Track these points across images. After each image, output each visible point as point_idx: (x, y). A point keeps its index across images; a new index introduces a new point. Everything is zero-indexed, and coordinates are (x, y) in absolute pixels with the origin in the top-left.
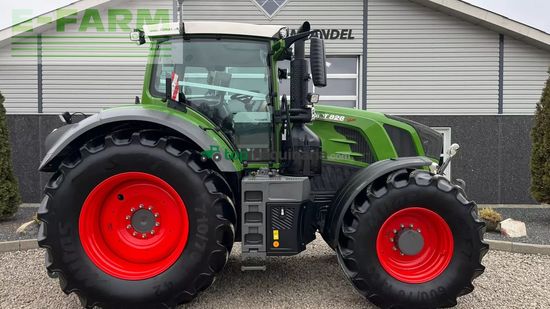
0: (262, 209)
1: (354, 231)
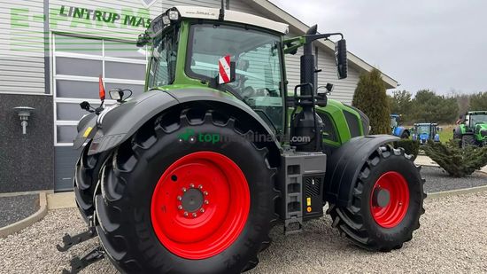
0: (300, 181)
1: (361, 192)
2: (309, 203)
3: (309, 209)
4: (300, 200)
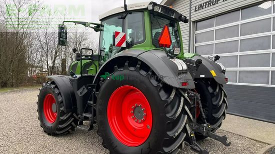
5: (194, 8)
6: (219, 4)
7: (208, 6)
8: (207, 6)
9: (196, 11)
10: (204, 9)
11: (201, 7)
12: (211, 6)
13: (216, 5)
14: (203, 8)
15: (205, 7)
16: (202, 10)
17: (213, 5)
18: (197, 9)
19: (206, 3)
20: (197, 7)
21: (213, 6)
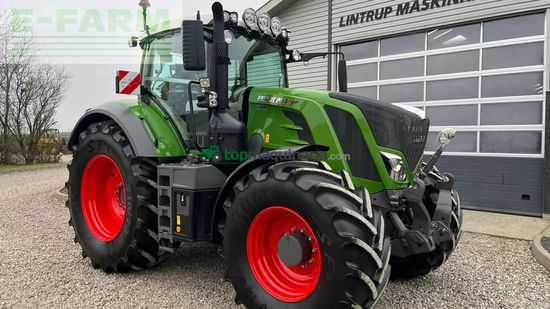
0: (170, 194)
2: (179, 222)
3: (178, 229)
4: (169, 214)
5: (339, 20)
6: (388, 19)
7: (367, 21)
8: (365, 19)
9: (341, 25)
10: (359, 25)
11: (353, 19)
12: (372, 20)
13: (383, 20)
14: (356, 23)
15: (362, 21)
16: (354, 26)
17: (377, 18)
18: (344, 23)
19: (363, 14)
20: (345, 19)
21: (376, 22)
